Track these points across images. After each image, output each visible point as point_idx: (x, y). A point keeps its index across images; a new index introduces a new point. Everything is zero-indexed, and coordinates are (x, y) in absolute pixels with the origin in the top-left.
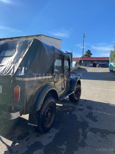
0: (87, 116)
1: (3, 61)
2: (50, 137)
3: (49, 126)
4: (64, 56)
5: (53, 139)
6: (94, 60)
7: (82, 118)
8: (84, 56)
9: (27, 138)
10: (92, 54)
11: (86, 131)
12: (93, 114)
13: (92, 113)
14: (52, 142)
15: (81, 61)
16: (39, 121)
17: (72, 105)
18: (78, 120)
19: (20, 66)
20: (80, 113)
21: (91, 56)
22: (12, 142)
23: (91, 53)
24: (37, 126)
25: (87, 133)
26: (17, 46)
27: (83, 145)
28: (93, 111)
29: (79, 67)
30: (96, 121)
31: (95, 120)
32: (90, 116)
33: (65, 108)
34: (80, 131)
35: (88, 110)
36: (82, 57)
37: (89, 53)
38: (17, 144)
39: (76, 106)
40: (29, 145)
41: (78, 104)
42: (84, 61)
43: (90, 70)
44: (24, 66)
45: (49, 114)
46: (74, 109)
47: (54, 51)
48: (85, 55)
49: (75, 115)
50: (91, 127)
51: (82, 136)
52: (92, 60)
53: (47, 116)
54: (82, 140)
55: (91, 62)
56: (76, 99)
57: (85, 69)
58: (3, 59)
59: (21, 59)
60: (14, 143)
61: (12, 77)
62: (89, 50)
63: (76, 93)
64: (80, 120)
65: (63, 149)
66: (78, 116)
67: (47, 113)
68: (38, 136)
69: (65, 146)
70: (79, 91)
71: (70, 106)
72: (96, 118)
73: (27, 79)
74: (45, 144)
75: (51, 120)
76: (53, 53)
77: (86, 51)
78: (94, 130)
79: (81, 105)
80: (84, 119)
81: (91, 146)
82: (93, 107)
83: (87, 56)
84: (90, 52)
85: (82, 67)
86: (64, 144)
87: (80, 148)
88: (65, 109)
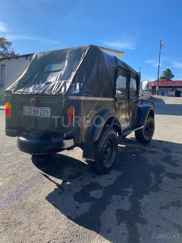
0: (163, 160)
1: (49, 77)
2: (111, 179)
3: (108, 166)
4: (130, 72)
5: (115, 181)
6: (178, 85)
7: (154, 161)
8: (161, 80)
9: (80, 178)
10: (173, 76)
11: (161, 176)
12: (173, 158)
13: (171, 157)
14: (113, 184)
15: (154, 87)
16: (96, 155)
17: (141, 147)
18: (148, 163)
19: (73, 82)
20: (152, 155)
21: (172, 79)
22: (62, 181)
23: (173, 74)
24: (94, 160)
25: (162, 178)
26: (67, 57)
27: (156, 189)
28: (171, 154)
29: (152, 97)
30: (176, 165)
31: (174, 164)
32: (168, 160)
33: (129, 149)
34: (153, 175)
35: (165, 154)
36: (156, 81)
37: (169, 74)
38: (68, 183)
39: (146, 148)
40: (84, 185)
41: (149, 145)
42: (159, 87)
43: (170, 100)
44: (78, 82)
45: (109, 149)
46: (143, 151)
47: (117, 64)
48: (162, 78)
49: (145, 158)
50: (168, 172)
51: (155, 180)
52: (173, 85)
53: (106, 152)
54: (154, 185)
55: (171, 88)
56: (146, 138)
57: (161, 99)
58: (49, 75)
59: (73, 73)
60: (64, 182)
61: (64, 95)
62: (168, 70)
63: (147, 129)
64: (152, 163)
65: (128, 192)
66: (150, 160)
67: (106, 149)
68: (94, 177)
69: (132, 189)
70: (151, 127)
71: (138, 148)
72: (176, 163)
73: (82, 98)
74: (104, 186)
75: (111, 159)
76: (115, 66)
77: (164, 72)
78: (173, 176)
79: (154, 147)
80: (159, 163)
81: (167, 191)
82: (171, 149)
83: (164, 80)
84: (170, 72)
85: (155, 96)
86: (130, 187)
87: (151, 193)
88: (129, 151)
